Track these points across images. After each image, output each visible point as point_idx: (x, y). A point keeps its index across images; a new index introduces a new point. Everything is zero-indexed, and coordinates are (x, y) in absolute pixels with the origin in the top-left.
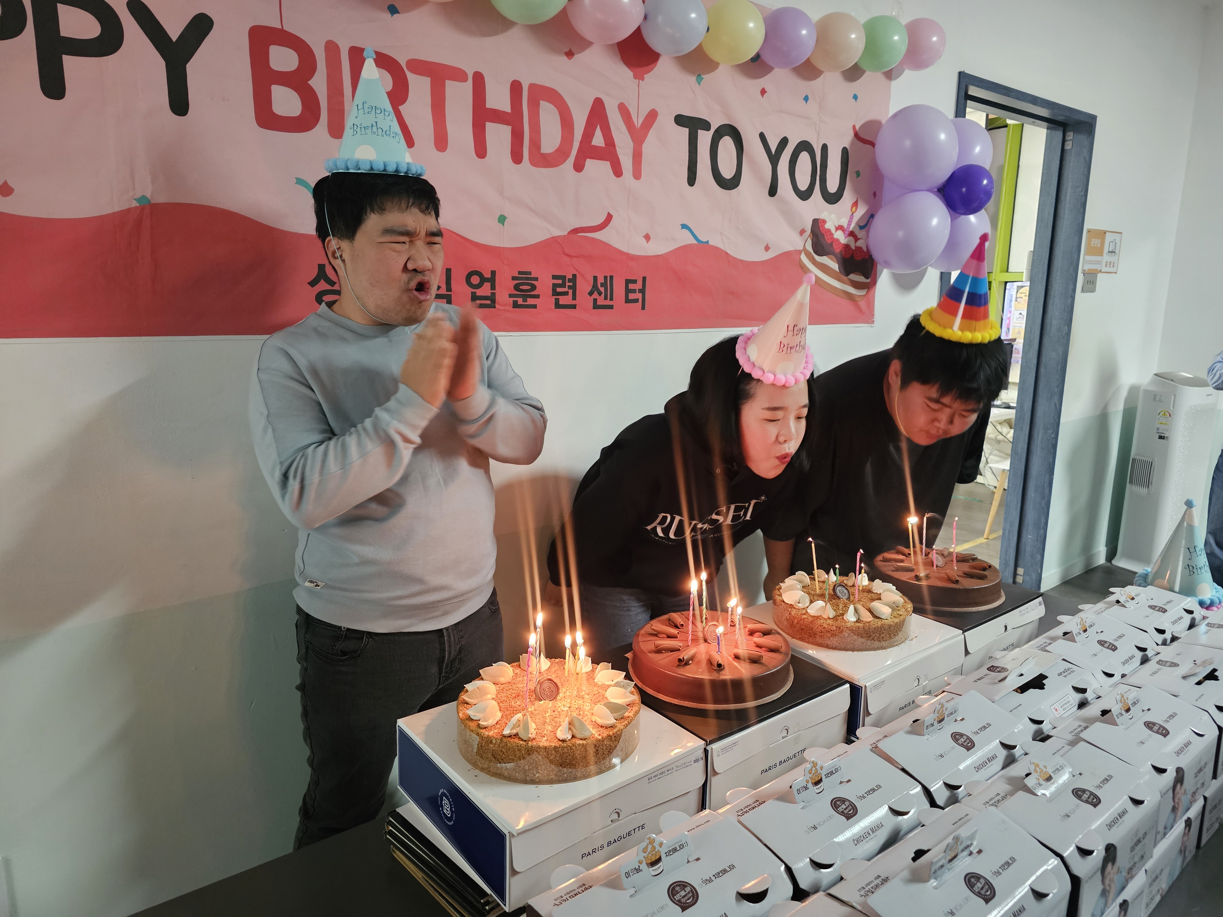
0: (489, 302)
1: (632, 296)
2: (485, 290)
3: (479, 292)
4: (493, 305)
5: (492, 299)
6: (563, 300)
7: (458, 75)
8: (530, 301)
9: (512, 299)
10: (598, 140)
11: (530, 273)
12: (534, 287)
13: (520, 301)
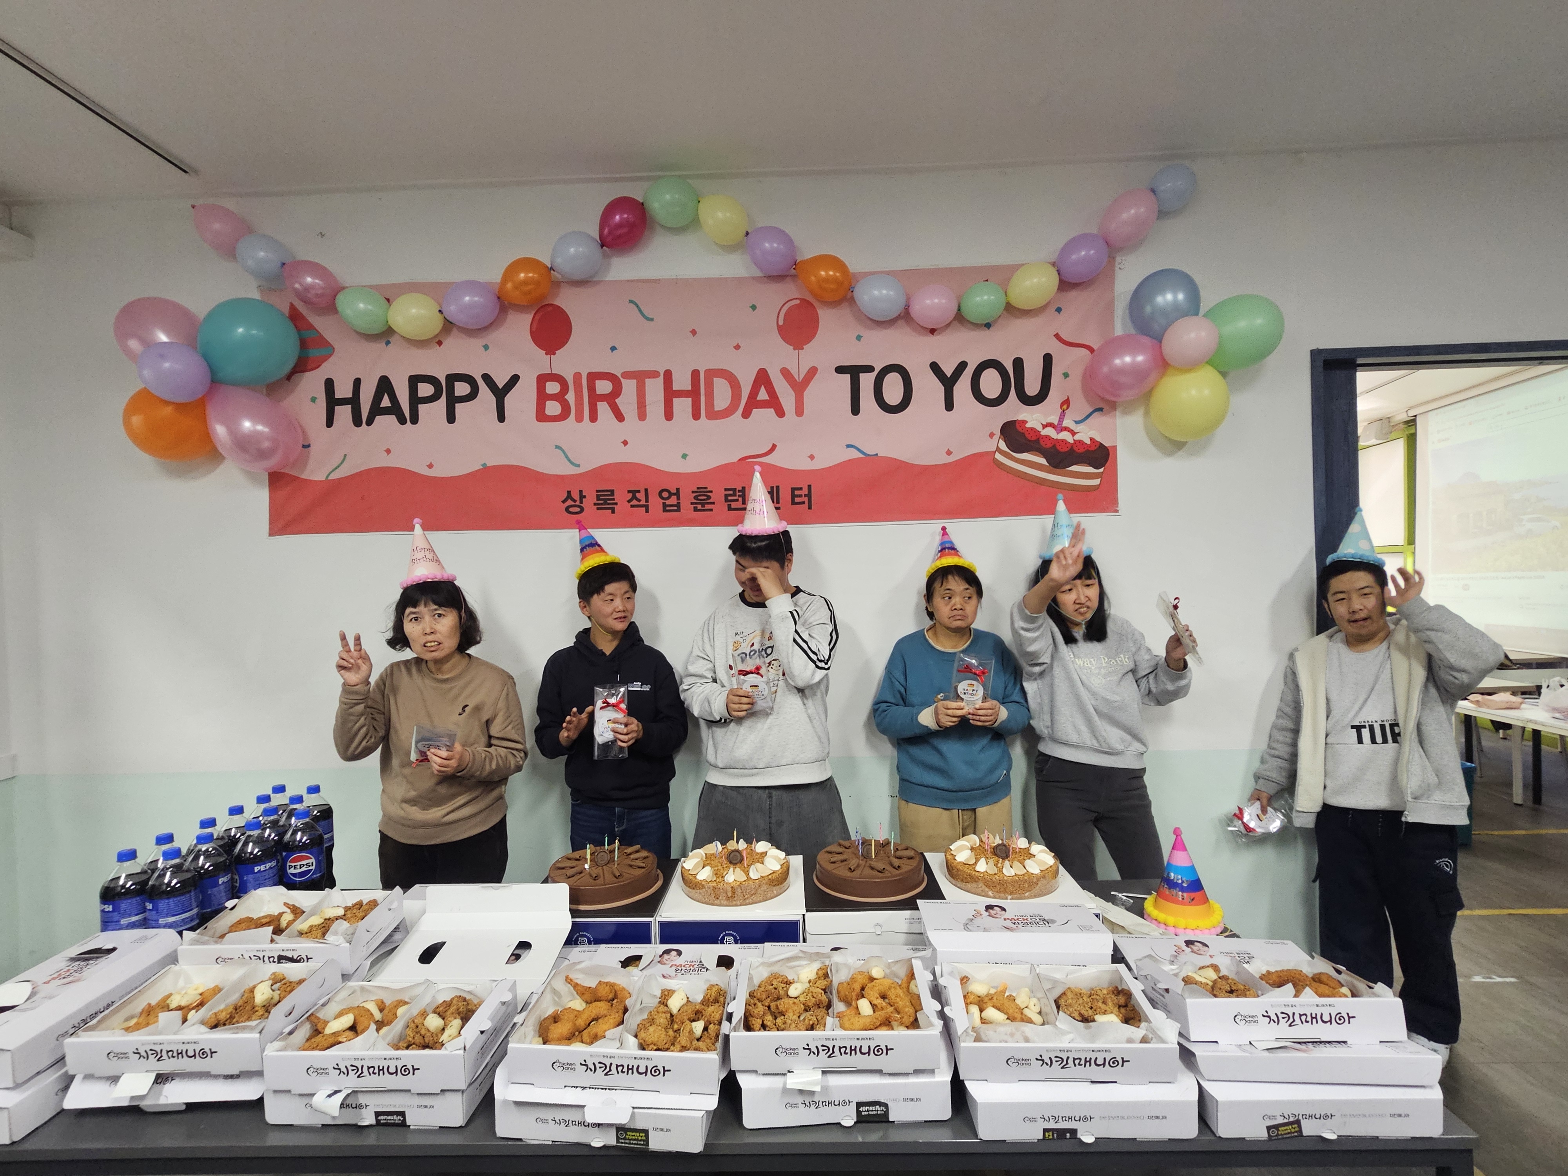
0: (676, 508)
1: (797, 500)
2: (673, 500)
3: (668, 502)
4: (679, 510)
5: (678, 505)
6: (734, 505)
7: (654, 374)
8: (707, 507)
9: (693, 506)
10: (763, 395)
11: (706, 488)
12: (709, 497)
13: (699, 507)
